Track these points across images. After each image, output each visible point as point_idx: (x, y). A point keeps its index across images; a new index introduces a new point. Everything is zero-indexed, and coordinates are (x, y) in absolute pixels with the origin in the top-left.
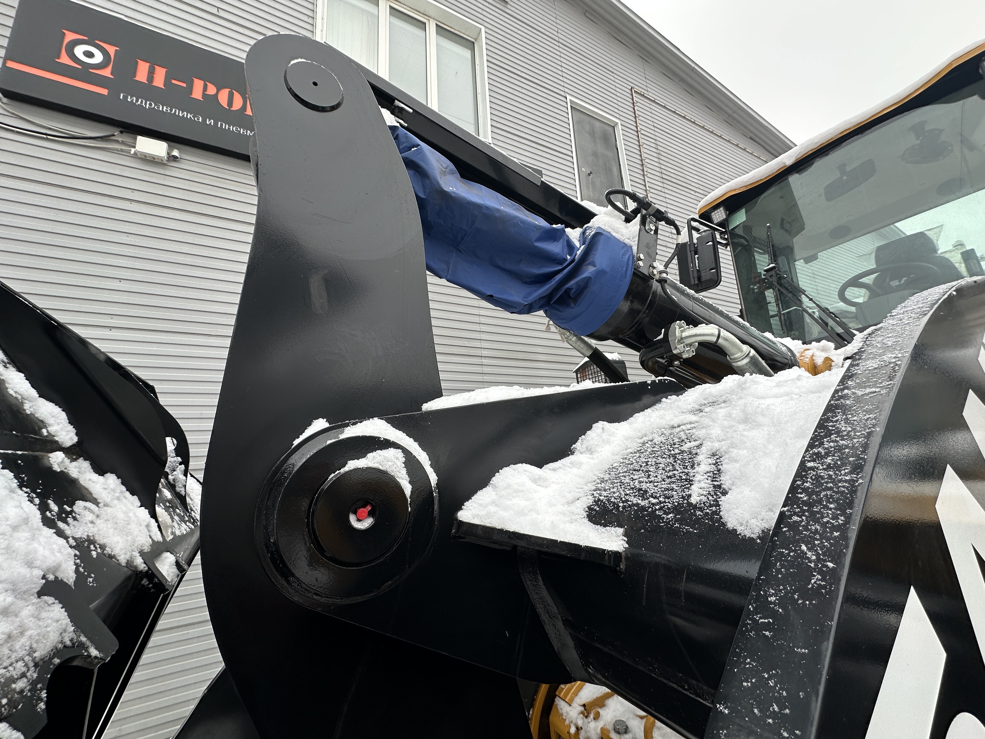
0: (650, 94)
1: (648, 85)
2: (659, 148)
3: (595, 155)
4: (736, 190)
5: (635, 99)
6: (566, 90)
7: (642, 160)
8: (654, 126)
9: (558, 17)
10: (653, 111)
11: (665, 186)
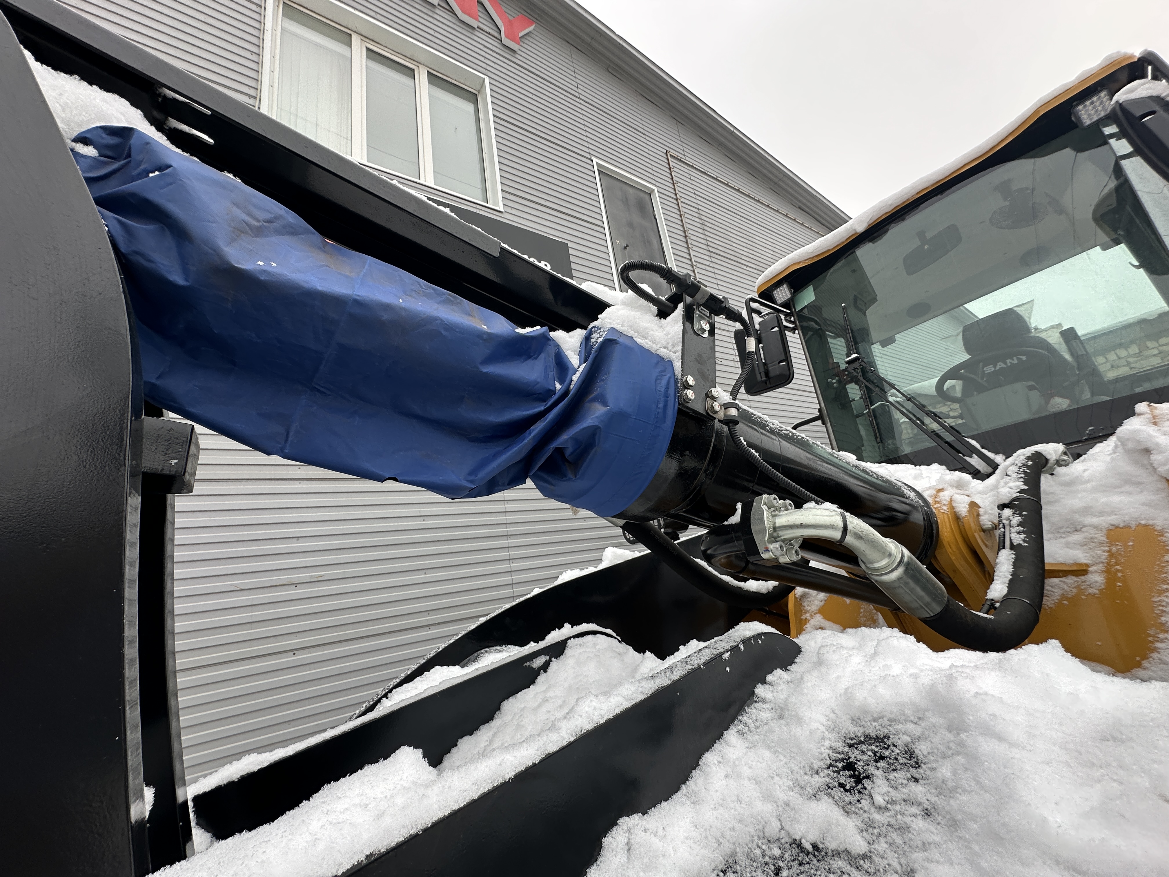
0: (687, 158)
1: (685, 149)
2: (703, 218)
3: (630, 225)
4: (799, 263)
5: (671, 163)
6: (591, 152)
7: (684, 231)
8: (695, 194)
9: (576, 71)
10: (692, 178)
11: (713, 260)
